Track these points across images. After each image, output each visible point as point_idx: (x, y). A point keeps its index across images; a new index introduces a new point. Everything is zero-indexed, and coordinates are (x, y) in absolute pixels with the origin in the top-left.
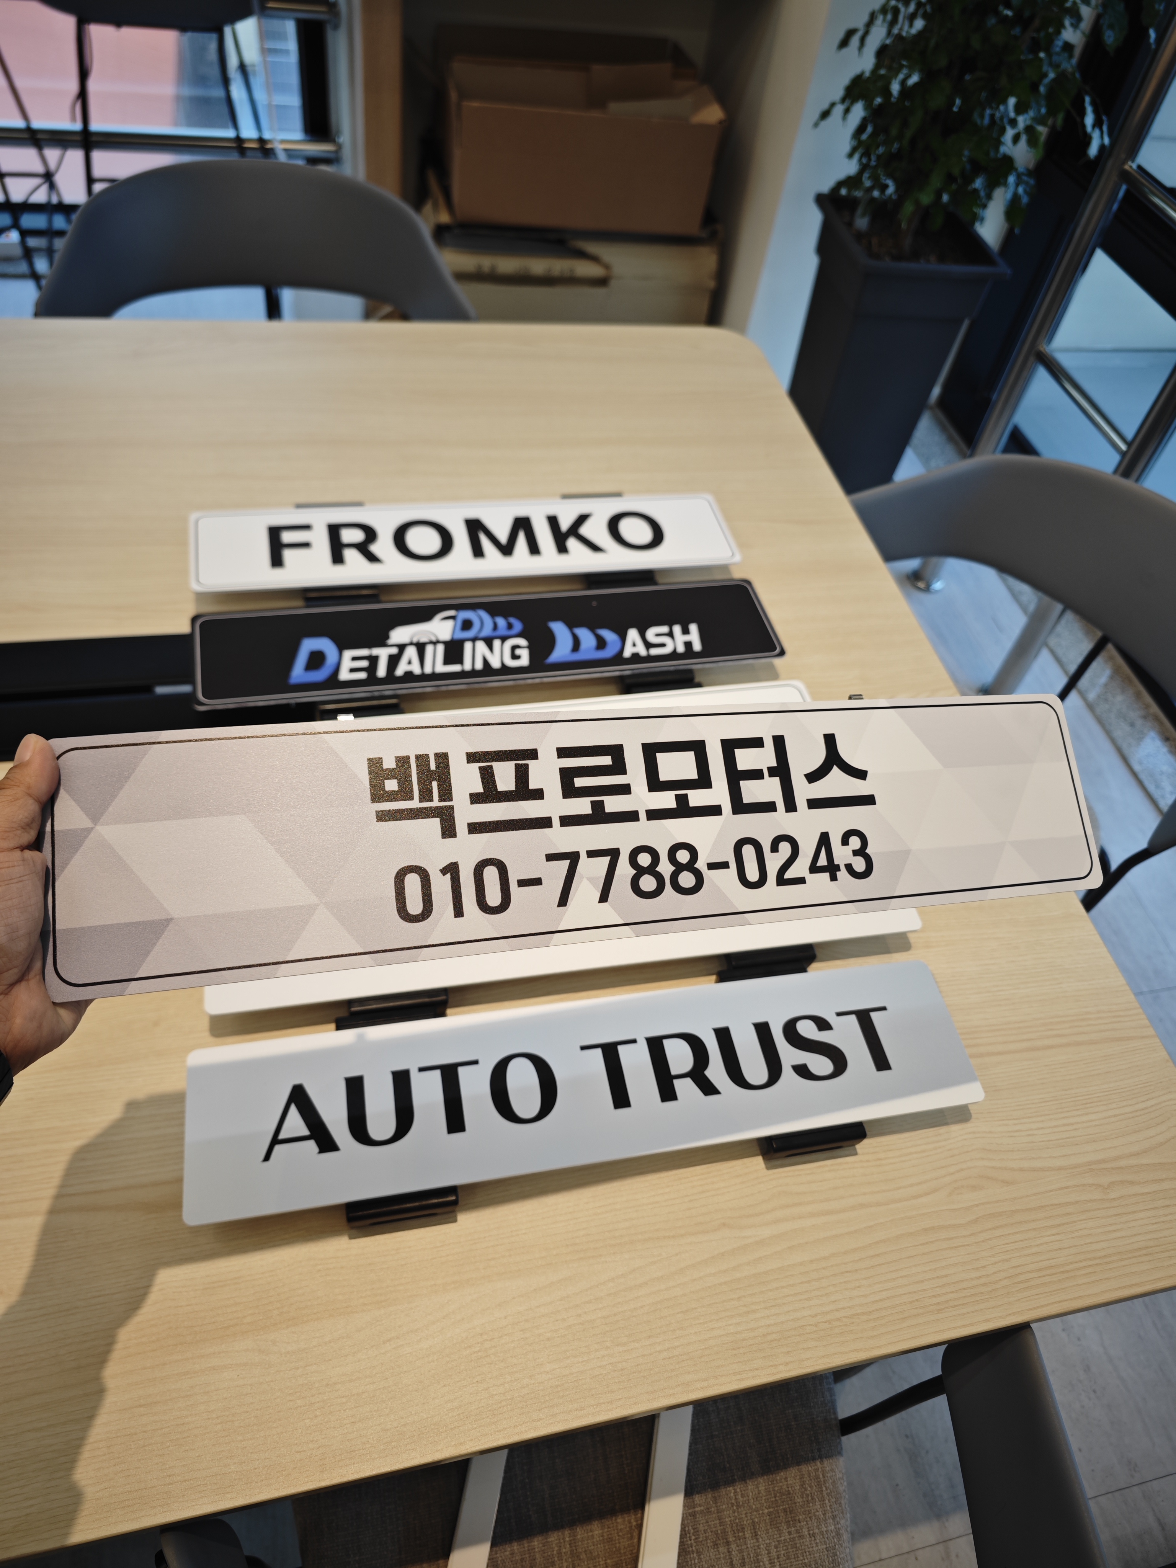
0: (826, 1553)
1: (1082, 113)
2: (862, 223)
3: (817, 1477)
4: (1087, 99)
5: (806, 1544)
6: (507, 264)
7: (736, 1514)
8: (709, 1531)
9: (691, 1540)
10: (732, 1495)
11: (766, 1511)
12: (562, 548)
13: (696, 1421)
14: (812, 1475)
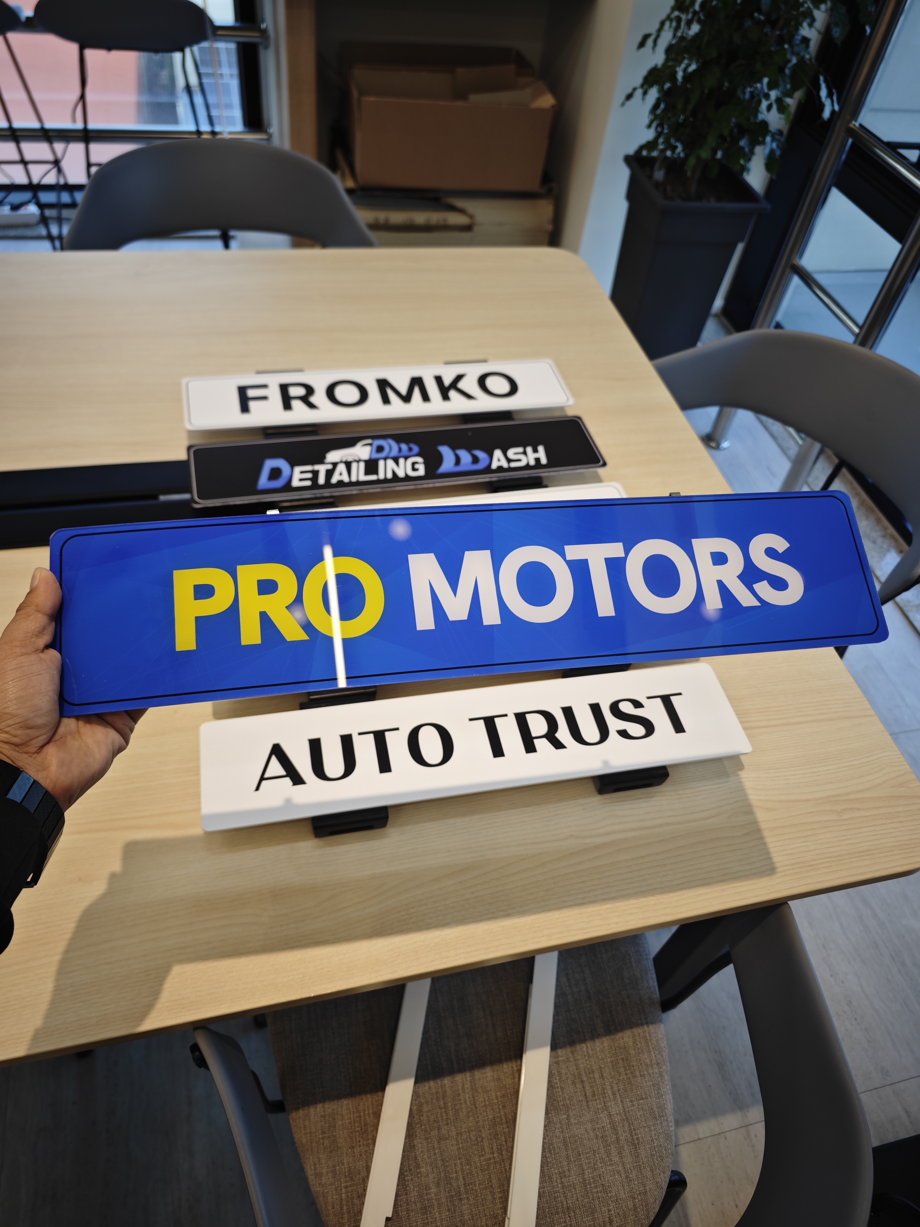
0: (653, 1087)
1: (819, 89)
2: (659, 175)
3: (645, 1037)
4: (822, 78)
5: (639, 1081)
6: (397, 217)
7: (588, 1062)
8: (569, 1073)
9: (556, 1079)
10: (585, 1049)
11: (609, 1060)
12: (446, 397)
13: (557, 1000)
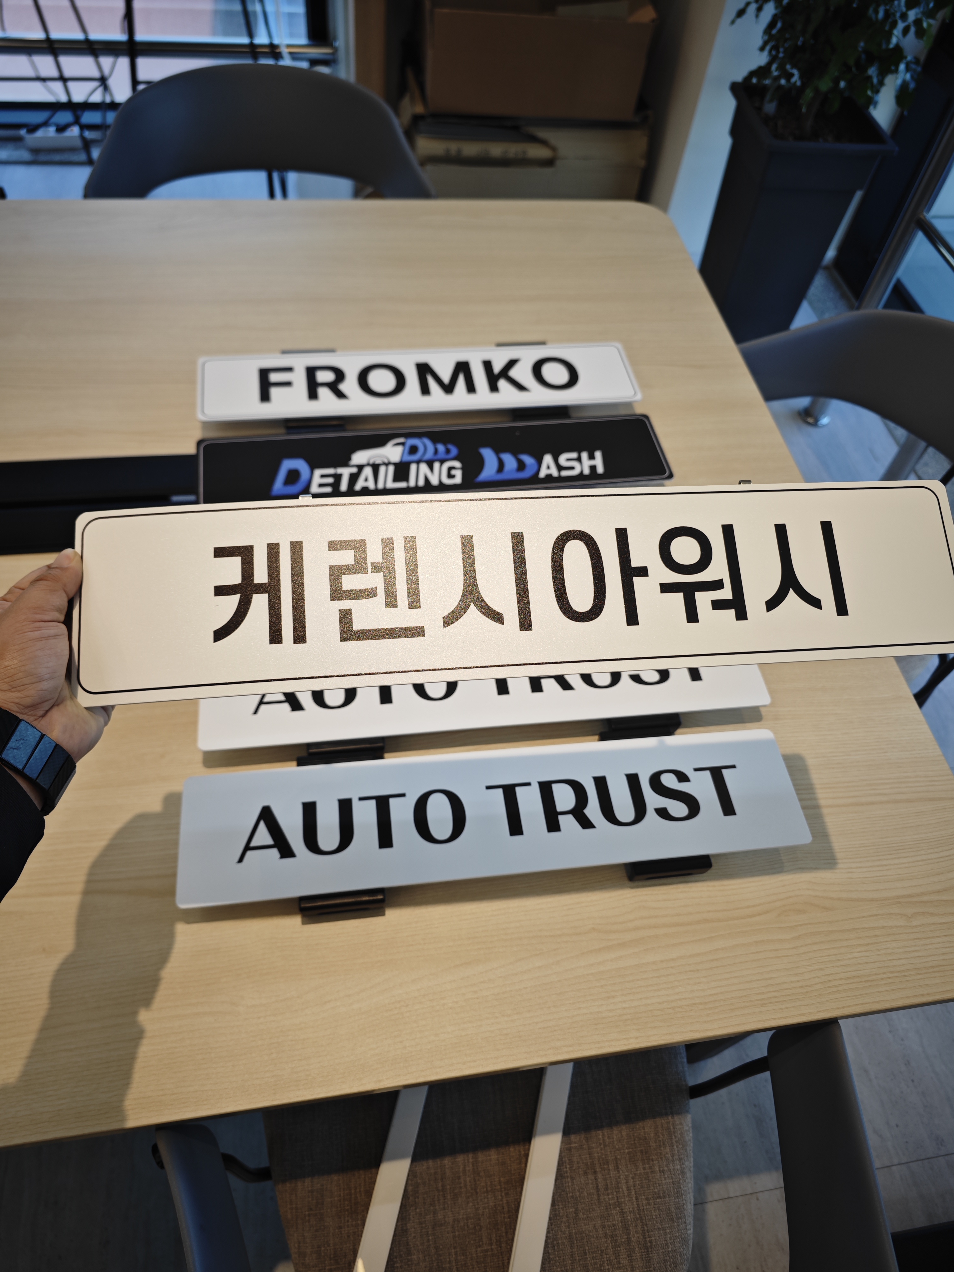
0: (672, 1185)
3: (669, 1128)
6: (471, 149)
10: (601, 1137)
14: (664, 1126)
